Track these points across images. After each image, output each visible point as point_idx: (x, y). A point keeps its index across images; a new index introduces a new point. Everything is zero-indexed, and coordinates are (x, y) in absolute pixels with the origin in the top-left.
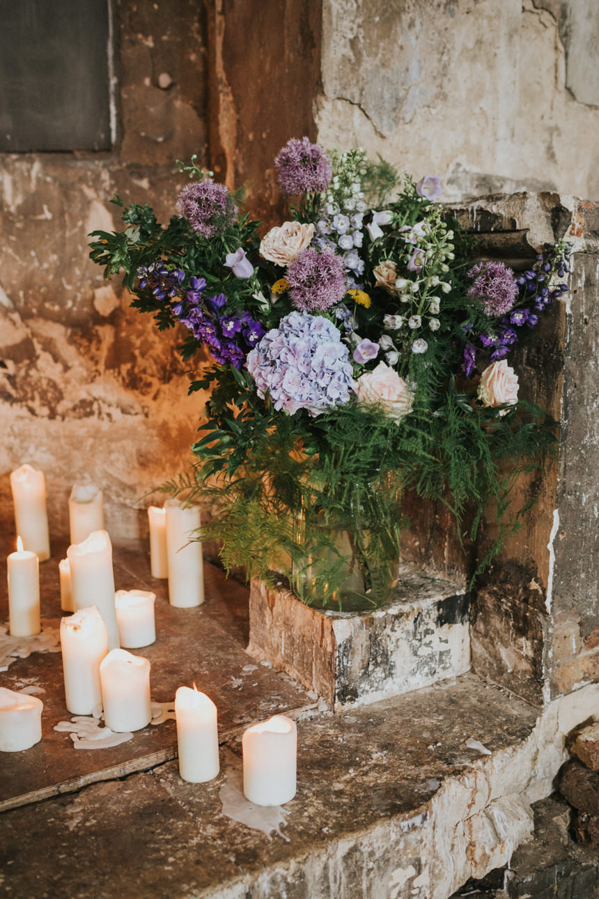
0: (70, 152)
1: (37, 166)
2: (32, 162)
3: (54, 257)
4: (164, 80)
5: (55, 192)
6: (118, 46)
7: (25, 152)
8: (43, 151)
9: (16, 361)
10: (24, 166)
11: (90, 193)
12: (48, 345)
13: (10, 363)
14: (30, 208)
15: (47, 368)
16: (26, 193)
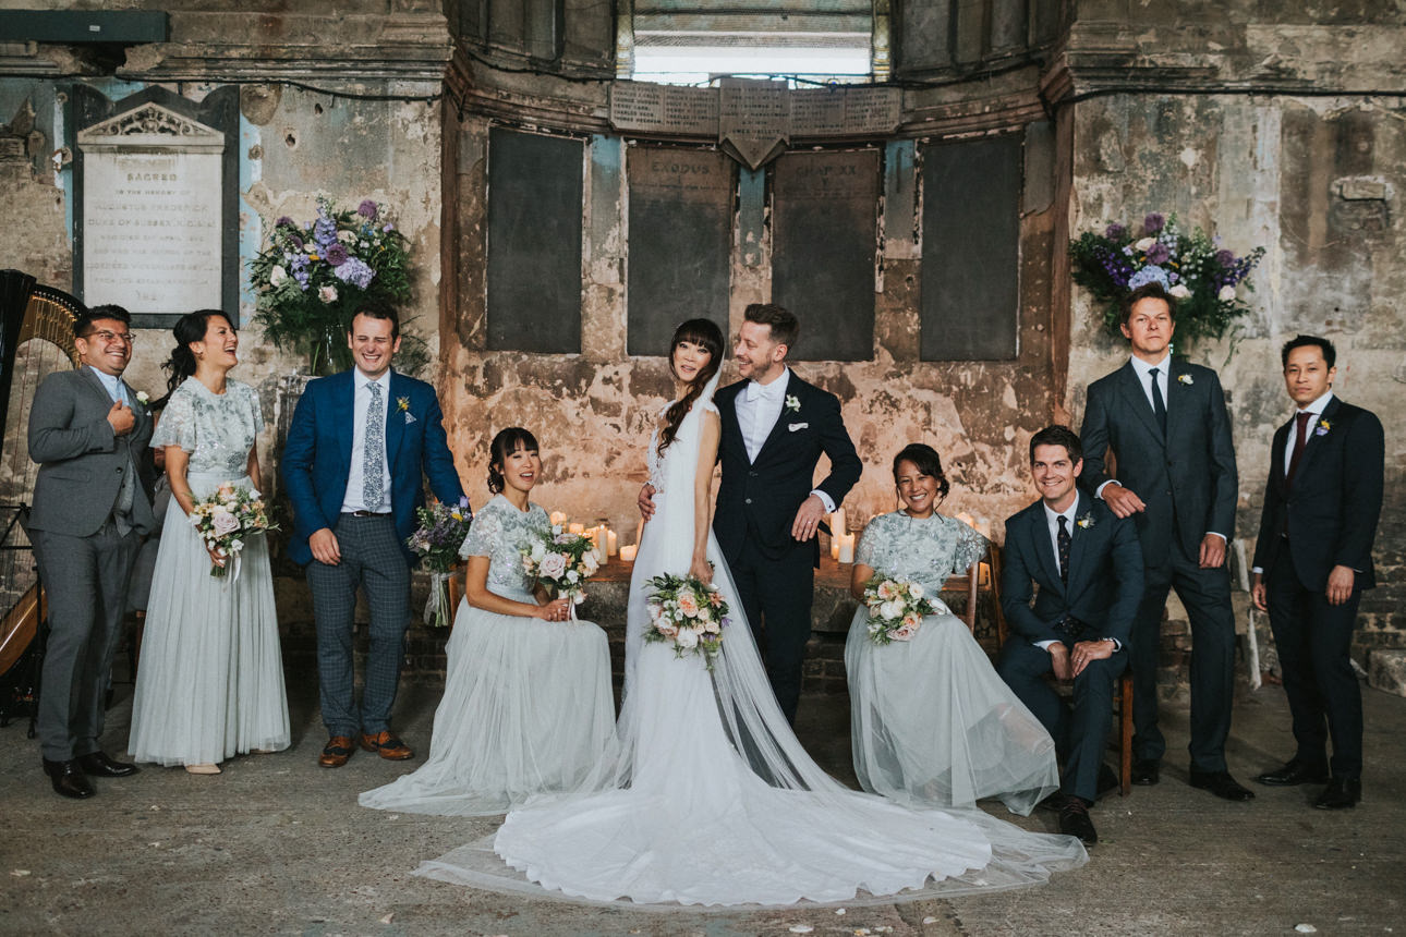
0: (998, 360)
1: (983, 367)
2: (980, 365)
3: (987, 411)
4: (1040, 327)
5: (990, 379)
6: (1021, 311)
7: (978, 360)
8: (986, 360)
9: (967, 463)
10: (977, 367)
11: (1006, 380)
12: (982, 456)
13: (963, 464)
14: (978, 388)
15: (981, 467)
16: (977, 380)
